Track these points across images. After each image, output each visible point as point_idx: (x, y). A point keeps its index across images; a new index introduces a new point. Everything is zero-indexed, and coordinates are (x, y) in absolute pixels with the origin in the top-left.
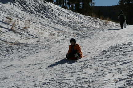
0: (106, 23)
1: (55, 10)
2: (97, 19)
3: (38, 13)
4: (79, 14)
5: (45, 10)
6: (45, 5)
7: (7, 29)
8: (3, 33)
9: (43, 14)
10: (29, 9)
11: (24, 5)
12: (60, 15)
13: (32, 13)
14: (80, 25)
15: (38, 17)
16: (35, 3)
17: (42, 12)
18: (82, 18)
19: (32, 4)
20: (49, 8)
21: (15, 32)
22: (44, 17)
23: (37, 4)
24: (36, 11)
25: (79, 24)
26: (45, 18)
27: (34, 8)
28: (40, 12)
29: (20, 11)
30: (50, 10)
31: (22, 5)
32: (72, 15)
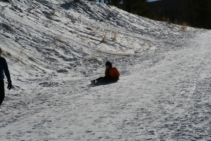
0: (183, 29)
1: (123, 15)
2: (170, 24)
3: (107, 21)
4: (148, 19)
5: (113, 16)
6: (110, 10)
7: (99, 41)
8: (98, 45)
9: (113, 21)
10: (96, 17)
11: (89, 12)
12: (132, 22)
13: (101, 21)
14: (159, 33)
15: (110, 26)
16: (99, 8)
17: (111, 19)
18: (154, 24)
19: (97, 10)
20: (117, 14)
21: (108, 44)
22: (116, 25)
23: (102, 10)
24: (104, 18)
25: (157, 32)
26: (118, 26)
27: (101, 14)
28: (109, 20)
29: (87, 19)
30: (118, 15)
31: (87, 12)
32: (143, 21)
